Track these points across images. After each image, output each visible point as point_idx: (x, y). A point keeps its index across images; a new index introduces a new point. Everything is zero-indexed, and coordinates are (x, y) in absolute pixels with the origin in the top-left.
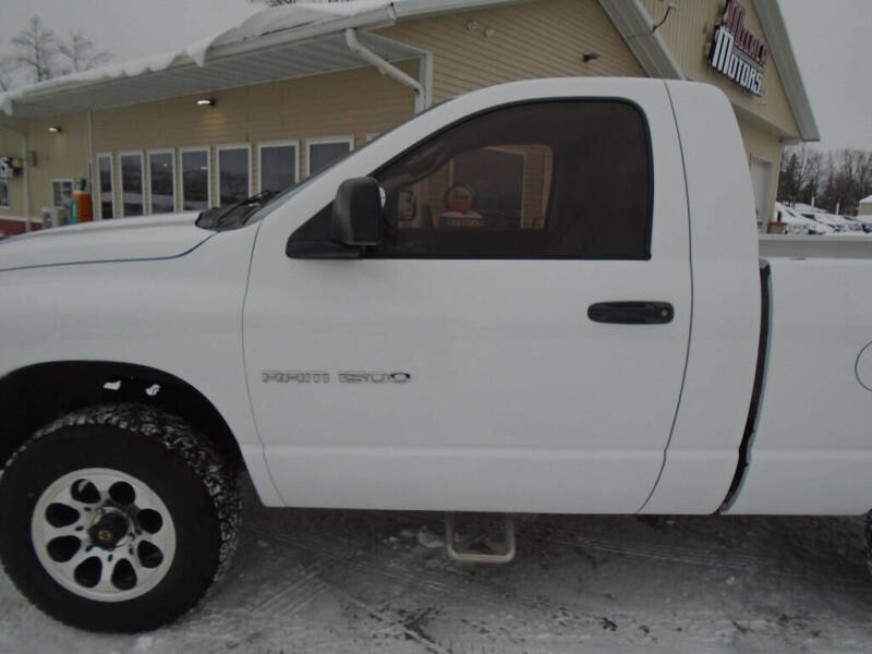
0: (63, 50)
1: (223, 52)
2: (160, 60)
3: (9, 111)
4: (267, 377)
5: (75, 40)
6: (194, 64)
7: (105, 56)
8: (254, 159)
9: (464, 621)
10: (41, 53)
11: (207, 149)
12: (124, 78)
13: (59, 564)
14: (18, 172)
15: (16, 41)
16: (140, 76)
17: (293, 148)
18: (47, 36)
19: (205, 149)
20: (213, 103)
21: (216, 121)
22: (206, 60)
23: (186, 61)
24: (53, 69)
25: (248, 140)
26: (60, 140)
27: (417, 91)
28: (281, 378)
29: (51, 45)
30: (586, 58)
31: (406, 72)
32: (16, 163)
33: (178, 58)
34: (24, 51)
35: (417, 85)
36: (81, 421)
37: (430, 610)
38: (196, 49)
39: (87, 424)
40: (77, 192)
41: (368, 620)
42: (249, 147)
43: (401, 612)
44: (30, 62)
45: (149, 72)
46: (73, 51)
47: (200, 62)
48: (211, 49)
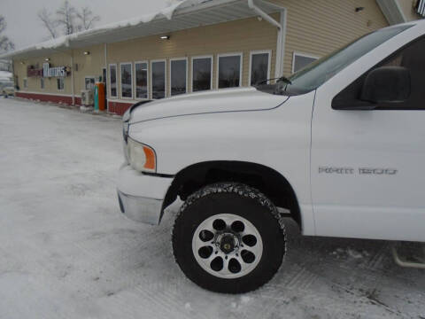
0: (79, 16)
1: (181, 12)
2: (147, 17)
3: (67, 45)
4: (321, 170)
5: (84, 11)
6: (166, 18)
7: (97, 18)
8: (189, 65)
9: (396, 296)
10: (69, 18)
11: (165, 60)
12: (129, 27)
13: (204, 260)
14: (69, 74)
15: (58, 12)
16: (137, 26)
17: (210, 59)
18: (72, 9)
19: (163, 60)
20: (168, 38)
21: (169, 47)
22: (172, 17)
23: (161, 17)
24: (74, 26)
25: (186, 56)
26: (89, 58)
27: (279, 28)
28: (328, 170)
29: (74, 14)
30: (357, 10)
31: (274, 18)
32: (68, 70)
33: (157, 16)
34: (62, 17)
35: (279, 25)
36: (220, 190)
37: (375, 290)
38: (167, 11)
39: (223, 192)
40: (97, 82)
41: (346, 293)
42: (187, 59)
43: (361, 290)
44: (64, 22)
45: (142, 23)
46: (83, 16)
47: (169, 18)
48: (175, 11)
